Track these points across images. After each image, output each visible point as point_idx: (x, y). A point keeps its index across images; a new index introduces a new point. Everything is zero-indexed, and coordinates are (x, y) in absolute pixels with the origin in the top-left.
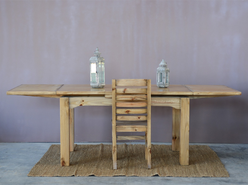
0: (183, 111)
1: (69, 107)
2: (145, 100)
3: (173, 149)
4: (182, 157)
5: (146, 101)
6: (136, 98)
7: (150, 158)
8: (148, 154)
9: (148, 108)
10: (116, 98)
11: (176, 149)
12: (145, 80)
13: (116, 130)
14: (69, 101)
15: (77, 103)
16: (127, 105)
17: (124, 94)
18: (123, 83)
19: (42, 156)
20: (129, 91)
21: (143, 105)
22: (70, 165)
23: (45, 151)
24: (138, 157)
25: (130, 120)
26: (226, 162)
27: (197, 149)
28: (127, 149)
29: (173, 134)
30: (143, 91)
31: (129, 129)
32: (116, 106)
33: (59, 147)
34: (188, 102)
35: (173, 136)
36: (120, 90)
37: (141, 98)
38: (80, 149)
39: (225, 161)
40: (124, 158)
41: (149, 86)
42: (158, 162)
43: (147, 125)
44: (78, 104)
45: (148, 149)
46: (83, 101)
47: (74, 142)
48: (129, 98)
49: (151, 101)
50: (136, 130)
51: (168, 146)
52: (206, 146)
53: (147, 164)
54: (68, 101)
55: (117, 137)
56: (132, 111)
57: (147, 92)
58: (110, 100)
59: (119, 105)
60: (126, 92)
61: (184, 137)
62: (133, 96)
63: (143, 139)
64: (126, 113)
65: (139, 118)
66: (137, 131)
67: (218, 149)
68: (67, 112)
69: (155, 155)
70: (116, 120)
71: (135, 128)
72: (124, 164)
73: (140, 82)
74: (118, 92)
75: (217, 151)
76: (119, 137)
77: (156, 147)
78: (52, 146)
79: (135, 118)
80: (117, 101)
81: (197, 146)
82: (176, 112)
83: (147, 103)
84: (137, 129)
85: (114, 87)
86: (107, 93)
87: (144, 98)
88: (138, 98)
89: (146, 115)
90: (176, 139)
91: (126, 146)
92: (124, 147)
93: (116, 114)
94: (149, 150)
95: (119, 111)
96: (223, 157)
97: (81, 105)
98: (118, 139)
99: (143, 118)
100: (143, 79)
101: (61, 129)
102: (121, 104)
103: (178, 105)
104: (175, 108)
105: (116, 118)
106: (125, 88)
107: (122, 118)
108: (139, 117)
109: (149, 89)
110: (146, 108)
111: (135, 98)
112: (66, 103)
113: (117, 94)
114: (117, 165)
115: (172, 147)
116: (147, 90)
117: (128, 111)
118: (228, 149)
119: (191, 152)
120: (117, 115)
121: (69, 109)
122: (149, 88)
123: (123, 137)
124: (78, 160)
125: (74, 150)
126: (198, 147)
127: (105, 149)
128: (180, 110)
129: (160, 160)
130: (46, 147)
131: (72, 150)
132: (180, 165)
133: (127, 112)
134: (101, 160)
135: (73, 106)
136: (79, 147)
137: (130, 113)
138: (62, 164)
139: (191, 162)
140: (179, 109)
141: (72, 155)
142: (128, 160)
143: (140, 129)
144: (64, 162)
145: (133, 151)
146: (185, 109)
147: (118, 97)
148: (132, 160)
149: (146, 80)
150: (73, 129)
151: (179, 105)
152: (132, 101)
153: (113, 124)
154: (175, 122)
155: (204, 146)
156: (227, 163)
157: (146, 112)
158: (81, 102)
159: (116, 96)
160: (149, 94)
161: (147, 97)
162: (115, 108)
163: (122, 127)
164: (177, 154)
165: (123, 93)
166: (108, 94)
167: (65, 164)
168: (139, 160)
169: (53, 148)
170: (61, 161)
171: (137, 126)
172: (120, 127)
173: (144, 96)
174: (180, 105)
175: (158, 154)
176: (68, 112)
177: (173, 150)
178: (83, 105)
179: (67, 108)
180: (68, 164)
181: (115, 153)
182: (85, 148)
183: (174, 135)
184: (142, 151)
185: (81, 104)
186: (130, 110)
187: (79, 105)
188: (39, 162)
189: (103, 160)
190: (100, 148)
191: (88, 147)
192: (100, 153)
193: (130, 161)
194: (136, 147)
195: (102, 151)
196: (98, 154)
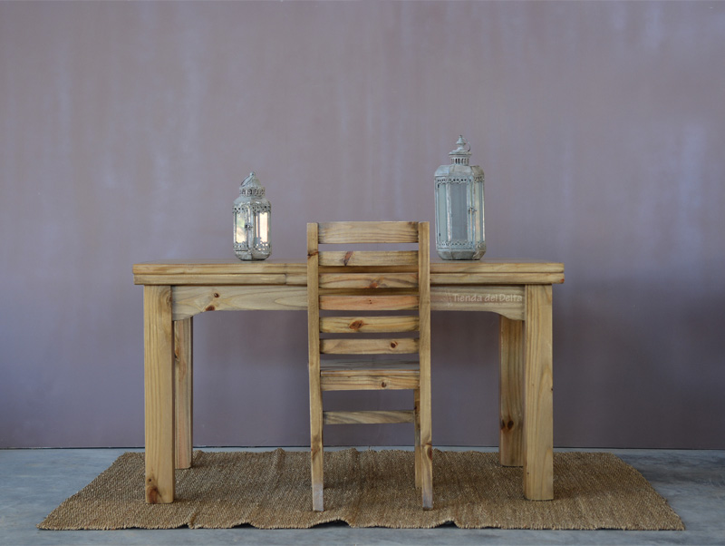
0: (531, 325)
1: (173, 315)
2: (411, 286)
3: (502, 459)
4: (531, 475)
5: (415, 290)
6: (384, 282)
7: (429, 475)
8: (423, 460)
9: (422, 313)
10: (320, 284)
11: (513, 461)
12: (410, 223)
13: (321, 384)
14: (171, 295)
15: (197, 302)
16: (356, 303)
17: (346, 268)
18: (340, 233)
19: (90, 480)
20: (360, 259)
21: (404, 302)
22: (175, 500)
23: (101, 470)
24: (393, 481)
25: (364, 353)
26: (672, 493)
27: (577, 462)
28: (358, 462)
29: (503, 413)
30: (406, 259)
31: (360, 381)
32: (320, 306)
33: (142, 457)
34: (547, 295)
35: (503, 418)
36: (333, 258)
37: (399, 281)
38: (213, 462)
39: (669, 491)
40: (350, 482)
41: (424, 241)
42: (455, 492)
43: (419, 370)
44: (202, 306)
45: (423, 446)
46: (217, 296)
47: (193, 447)
48: (360, 281)
49: (431, 296)
50: (383, 385)
51: (488, 455)
52: (607, 454)
53: (420, 496)
54: (168, 295)
55: (324, 416)
56: (372, 324)
57: (417, 262)
58: (300, 291)
59: (331, 303)
60: (351, 263)
61: (538, 409)
62: (375, 277)
64: (352, 331)
65: (393, 346)
66: (388, 387)
67: (647, 461)
68: (165, 332)
70: (321, 353)
71: (380, 379)
72: (348, 498)
73: (395, 229)
74: (325, 263)
75: (642, 468)
76: (331, 414)
77: (449, 457)
78: (125, 457)
79: (379, 347)
80: (323, 291)
81: (578, 453)
82: (510, 343)
83: (418, 298)
84: (386, 380)
85: (314, 245)
86: (292, 267)
87: (407, 282)
88: (390, 280)
89: (414, 334)
90: (513, 429)
91: (356, 454)
92: (349, 456)
93: (320, 332)
94: (426, 448)
95: (330, 325)
96: (662, 481)
97: (211, 308)
98: (329, 422)
99: (404, 346)
100: (405, 222)
101: (146, 384)
102: (334, 302)
103: (515, 305)
104: (508, 316)
105: (321, 346)
106: (349, 250)
107: (338, 346)
108: (393, 341)
109: (424, 253)
110: (413, 313)
111: (378, 281)
112: (164, 300)
113: (324, 269)
114: (325, 500)
115: (499, 458)
116: (417, 255)
117: (359, 325)
118: (678, 462)
119: (559, 468)
120: (324, 336)
121: (173, 322)
122: (424, 248)
123: (343, 415)
124: (203, 490)
125: (193, 466)
126: (580, 457)
127: (288, 460)
128: (523, 322)
129: (461, 488)
130: (109, 457)
131: (185, 462)
132: (525, 499)
133: (354, 325)
134: (277, 487)
135: (185, 311)
136: (209, 458)
137: (364, 329)
138: (150, 495)
139: (559, 493)
140: (520, 321)
141: (186, 476)
142: (362, 489)
143: (396, 380)
144: (155, 490)
145: (377, 465)
146: (538, 318)
147: (327, 278)
148: (372, 488)
149: (415, 226)
150: (190, 388)
151: (520, 305)
152: (372, 291)
153: (312, 364)
154: (509, 375)
155: (601, 454)
156: (676, 496)
157: (417, 327)
158: (210, 299)
159: (319, 276)
160: (424, 268)
161: (418, 279)
162: (317, 315)
163: (340, 376)
164: (514, 472)
165: (343, 265)
166: (294, 270)
167: (159, 498)
168: (394, 488)
169: (126, 461)
170: (147, 488)
171: (386, 372)
172: (333, 376)
173: (409, 277)
174: (523, 308)
175: (455, 473)
176: (169, 330)
177: (503, 463)
178: (217, 309)
179: (167, 319)
180: (167, 498)
181: (317, 459)
182: (225, 462)
183: (507, 415)
184: (406, 466)
185: (211, 304)
186: (365, 320)
187: (203, 310)
188: (79, 495)
189: (283, 488)
190: (275, 459)
191: (237, 458)
192: (272, 471)
193: (368, 491)
194: (387, 458)
195: (280, 466)
196: (267, 473)
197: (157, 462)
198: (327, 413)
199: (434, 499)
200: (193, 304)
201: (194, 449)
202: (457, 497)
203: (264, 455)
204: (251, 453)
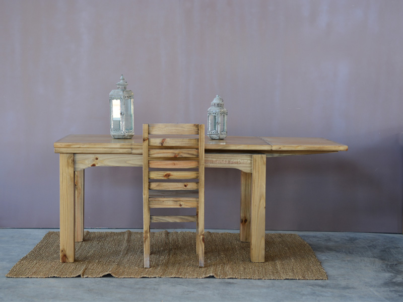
0: (255, 175)
1: (74, 168)
2: (195, 156)
3: (241, 238)
4: (254, 249)
5: (196, 158)
6: (181, 154)
7: (202, 250)
8: (200, 243)
9: (200, 170)
10: (149, 154)
11: (246, 239)
12: (195, 125)
13: (149, 204)
14: (74, 158)
15: (87, 162)
16: (167, 165)
17: (162, 147)
18: (160, 129)
19: (31, 248)
20: (169, 142)
21: (192, 165)
22: (75, 261)
23: (37, 242)
24: (186, 250)
25: (171, 189)
26: (324, 258)
27: (279, 240)
28: (168, 239)
29: (242, 215)
30: (192, 143)
31: (169, 203)
32: (149, 166)
33: (58, 234)
34: (263, 161)
35: (242, 218)
36: (156, 142)
37: (189, 154)
38: (94, 238)
39: (322, 256)
40: (164, 250)
41: (202, 134)
42: (216, 257)
43: (198, 198)
44: (89, 164)
45: (200, 236)
46: (97, 159)
47: (84, 228)
48: (169, 153)
49: (205, 160)
50: (180, 205)
51: (234, 235)
52: (295, 235)
53: (198, 261)
54: (72, 158)
55: (151, 218)
56: (175, 175)
57: (198, 144)
58: (139, 157)
59: (154, 165)
60: (165, 145)
61: (258, 217)
62: (177, 151)
63: (192, 222)
64: (165, 178)
65: (185, 186)
66: (183, 207)
67: (314, 239)
68: (71, 177)
69: (213, 247)
70: (149, 189)
71: (179, 202)
72: (162, 260)
73: (187, 128)
74: (152, 144)
75: (311, 243)
76: (154, 217)
77: (215, 236)
78: (49, 234)
79: (179, 186)
80: (150, 159)
81: (280, 234)
82: (246, 180)
83: (198, 162)
84: (182, 203)
85: (146, 136)
86: (135, 145)
87: (193, 154)
88: (185, 153)
89: (196, 180)
90: (247, 223)
91: (168, 234)
92: (164, 235)
93: (149, 179)
94: (201, 237)
95: (154, 175)
96: (320, 251)
97: (94, 165)
98: (153, 221)
99: (191, 186)
100: (193, 124)
101: (60, 202)
102: (156, 164)
103: (247, 165)
104: (244, 171)
105: (149, 186)
106: (164, 137)
107: (158, 185)
108: (186, 184)
109: (202, 140)
110: (196, 170)
111: (178, 154)
112: (70, 161)
113: (151, 148)
114: (150, 261)
115: (240, 237)
116: (198, 141)
117: (168, 175)
118: (329, 240)
119: (269, 243)
120: (151, 181)
121: (74, 172)
122: (202, 137)
123: (160, 218)
124: (89, 255)
125: (84, 240)
126: (281, 236)
127: (133, 237)
128: (251, 174)
129: (219, 254)
130: (41, 234)
131: (80, 238)
132: (251, 261)
133: (166, 176)
134: (127, 253)
135: (81, 166)
136: (92, 236)
137: (171, 177)
138: (62, 259)
139: (268, 258)
140: (249, 173)
141: (81, 246)
142: (169, 254)
143: (187, 203)
144: (65, 256)
145: (178, 241)
146: (259, 172)
147: (152, 152)
148: (175, 254)
149: (197, 126)
150: (82, 206)
151: (249, 165)
152: (175, 158)
153: (145, 194)
154: (245, 196)
155: (291, 235)
156: (326, 260)
157: (197, 177)
158: (93, 160)
159: (149, 151)
160: (202, 147)
161: (198, 153)
162: (148, 170)
163: (159, 200)
164: (246, 246)
165: (161, 145)
166: (136, 147)
167: (67, 260)
168: (186, 255)
169: (50, 237)
170: (61, 254)
171: (182, 199)
172: (155, 200)
173: (194, 152)
174: (251, 167)
175: (217, 245)
176: (72, 176)
177: (241, 240)
178: (97, 165)
179: (71, 170)
180: (71, 260)
181: (147, 242)
182: (101, 237)
183: (244, 216)
184: (193, 241)
185: (94, 163)
186: (171, 173)
187: (90, 166)
188: (26, 257)
189: (130, 254)
190: (126, 236)
191: (107, 235)
192: (125, 244)
193: (172, 256)
194: (183, 236)
195: (129, 241)
196: (122, 245)
197: (66, 242)
198: (152, 217)
199: (205, 261)
200: (84, 163)
201: (85, 230)
202: (216, 260)
203: (120, 234)
204: (114, 233)
